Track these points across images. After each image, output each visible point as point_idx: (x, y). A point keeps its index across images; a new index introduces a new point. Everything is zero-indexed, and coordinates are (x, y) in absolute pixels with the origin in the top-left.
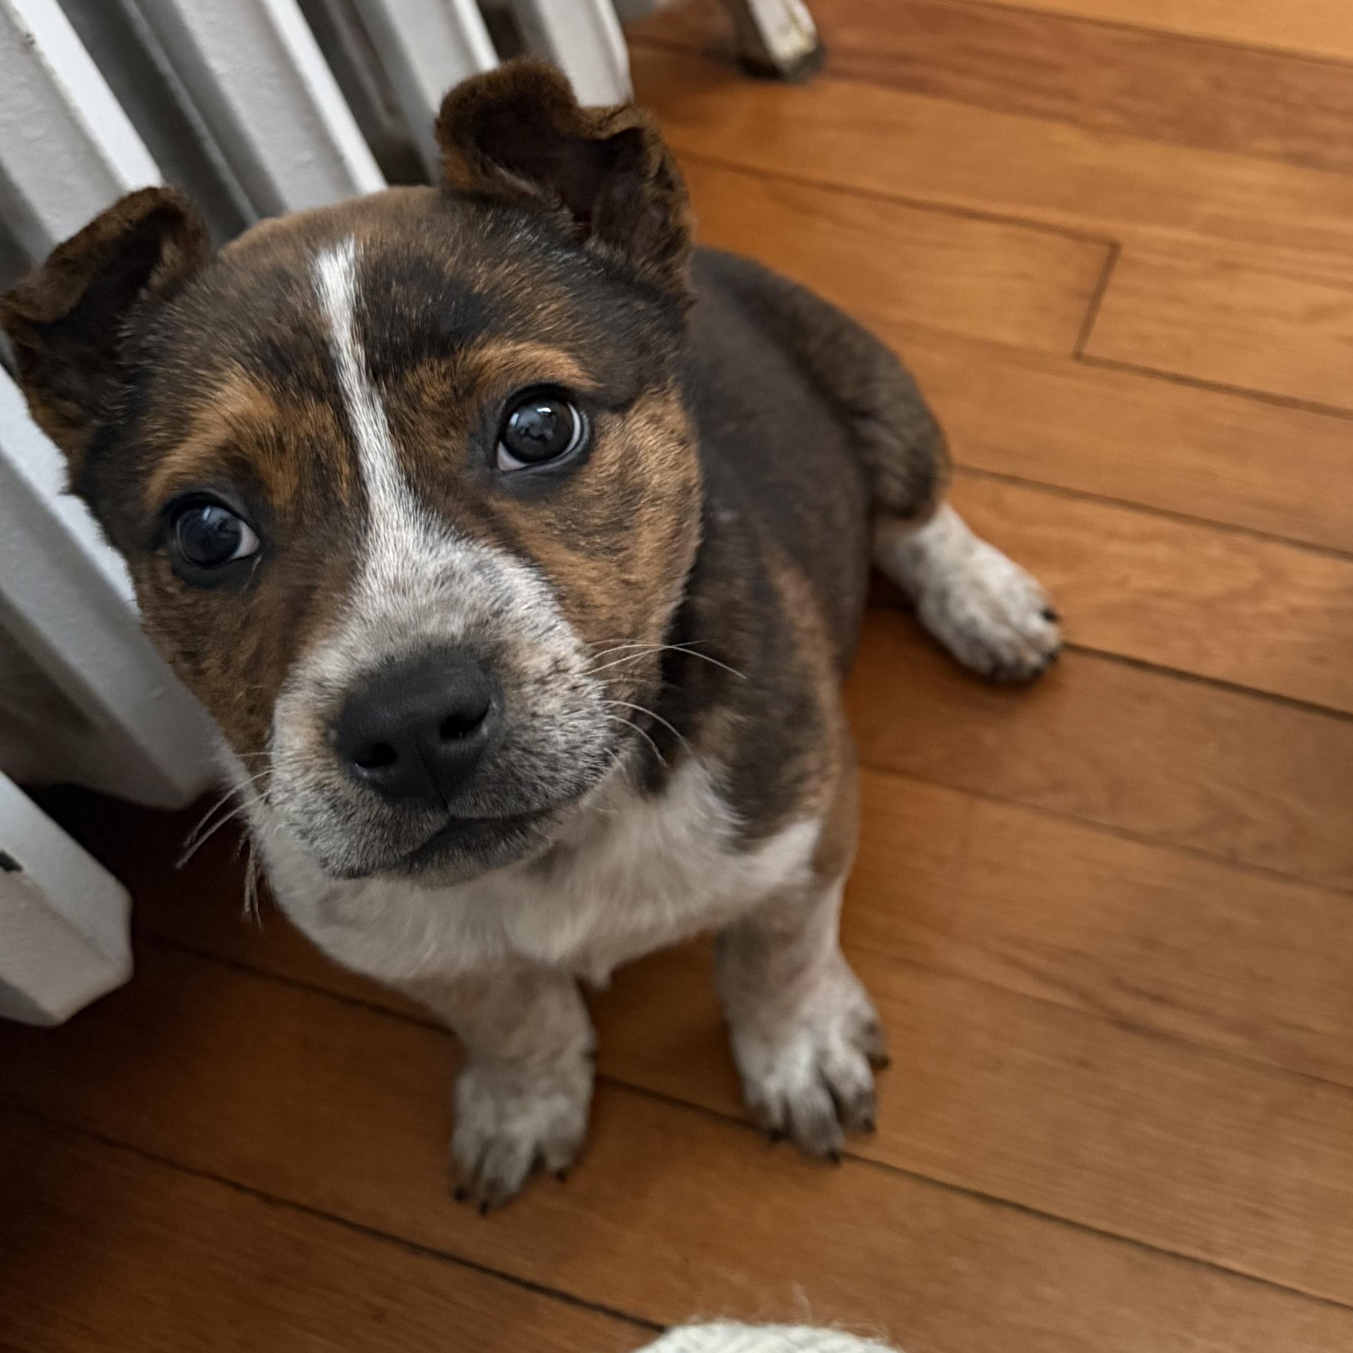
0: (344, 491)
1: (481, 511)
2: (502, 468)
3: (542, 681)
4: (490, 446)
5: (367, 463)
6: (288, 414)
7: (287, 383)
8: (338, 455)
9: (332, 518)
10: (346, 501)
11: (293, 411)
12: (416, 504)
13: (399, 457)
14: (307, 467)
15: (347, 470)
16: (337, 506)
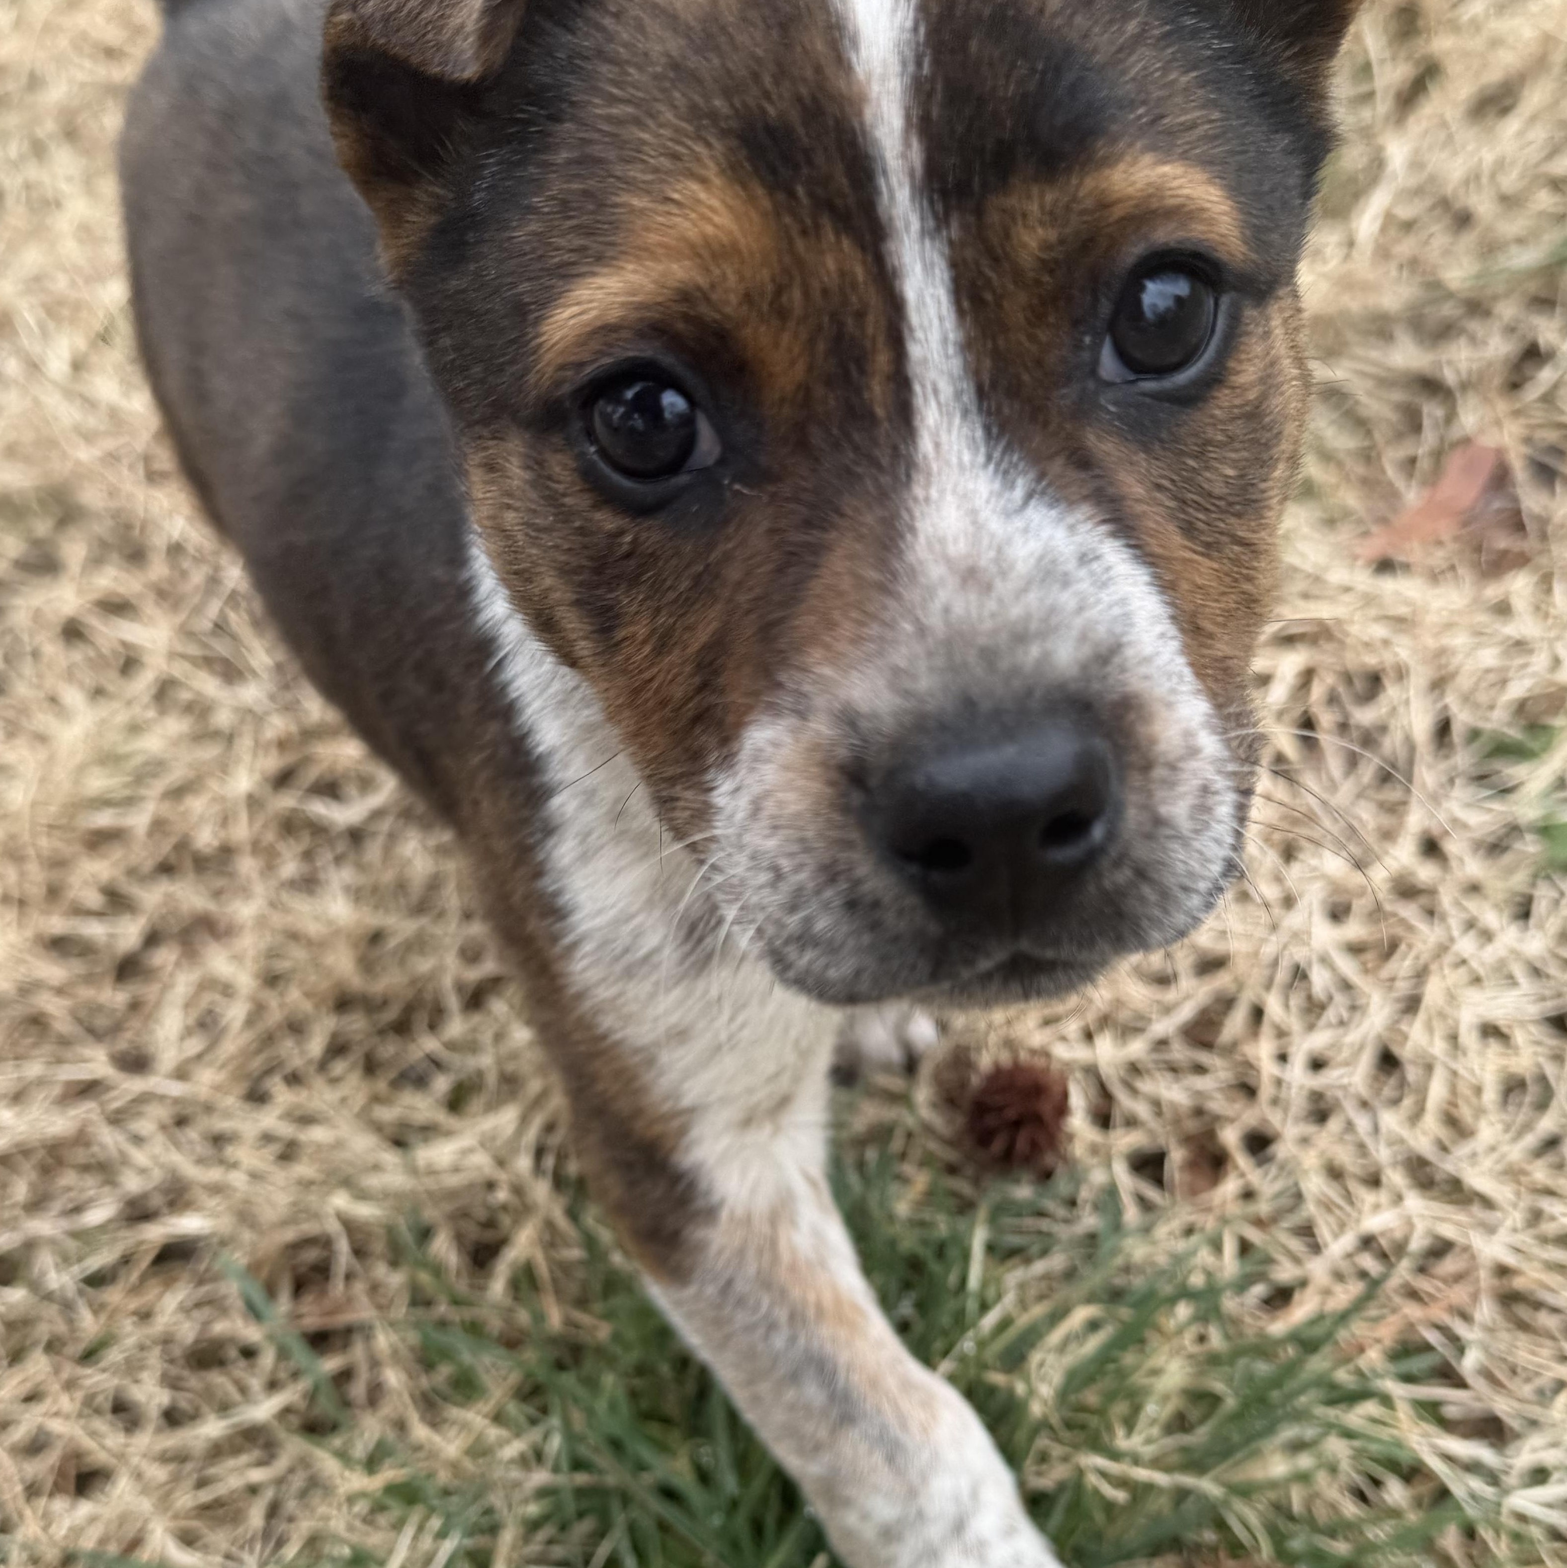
5: (915, 351)
6: (792, 250)
7: (792, 194)
8: (870, 331)
9: (857, 437)
10: (880, 412)
11: (800, 244)
12: (987, 429)
13: (967, 346)
14: (821, 347)
15: (882, 360)
16: (864, 418)
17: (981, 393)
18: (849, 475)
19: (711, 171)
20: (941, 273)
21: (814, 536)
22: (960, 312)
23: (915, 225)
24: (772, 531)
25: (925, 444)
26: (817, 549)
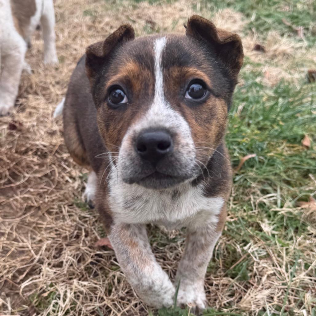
0: (150, 91)
1: (179, 106)
2: (186, 97)
3: (183, 146)
4: (185, 91)
5: (156, 86)
6: (141, 71)
7: (142, 64)
8: (150, 83)
9: (146, 97)
10: (150, 94)
11: (142, 71)
12: (165, 99)
13: (164, 87)
14: (143, 84)
15: (151, 87)
16: (148, 95)
17: (165, 94)
18: (143, 102)
19: (131, 61)
20: (162, 77)
21: (138, 110)
22: (163, 81)
23: (159, 69)
24: (132, 109)
25: (155, 99)
26: (137, 112)
